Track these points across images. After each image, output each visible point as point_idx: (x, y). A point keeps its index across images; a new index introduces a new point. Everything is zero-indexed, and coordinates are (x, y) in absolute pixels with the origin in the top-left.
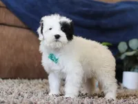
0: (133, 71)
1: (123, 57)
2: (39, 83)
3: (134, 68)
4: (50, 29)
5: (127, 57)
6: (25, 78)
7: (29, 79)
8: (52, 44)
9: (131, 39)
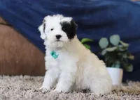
0: (114, 67)
1: (104, 53)
2: (20, 79)
3: (116, 64)
4: (52, 30)
5: (108, 52)
6: (6, 75)
7: (10, 76)
8: (53, 44)
9: (112, 34)
